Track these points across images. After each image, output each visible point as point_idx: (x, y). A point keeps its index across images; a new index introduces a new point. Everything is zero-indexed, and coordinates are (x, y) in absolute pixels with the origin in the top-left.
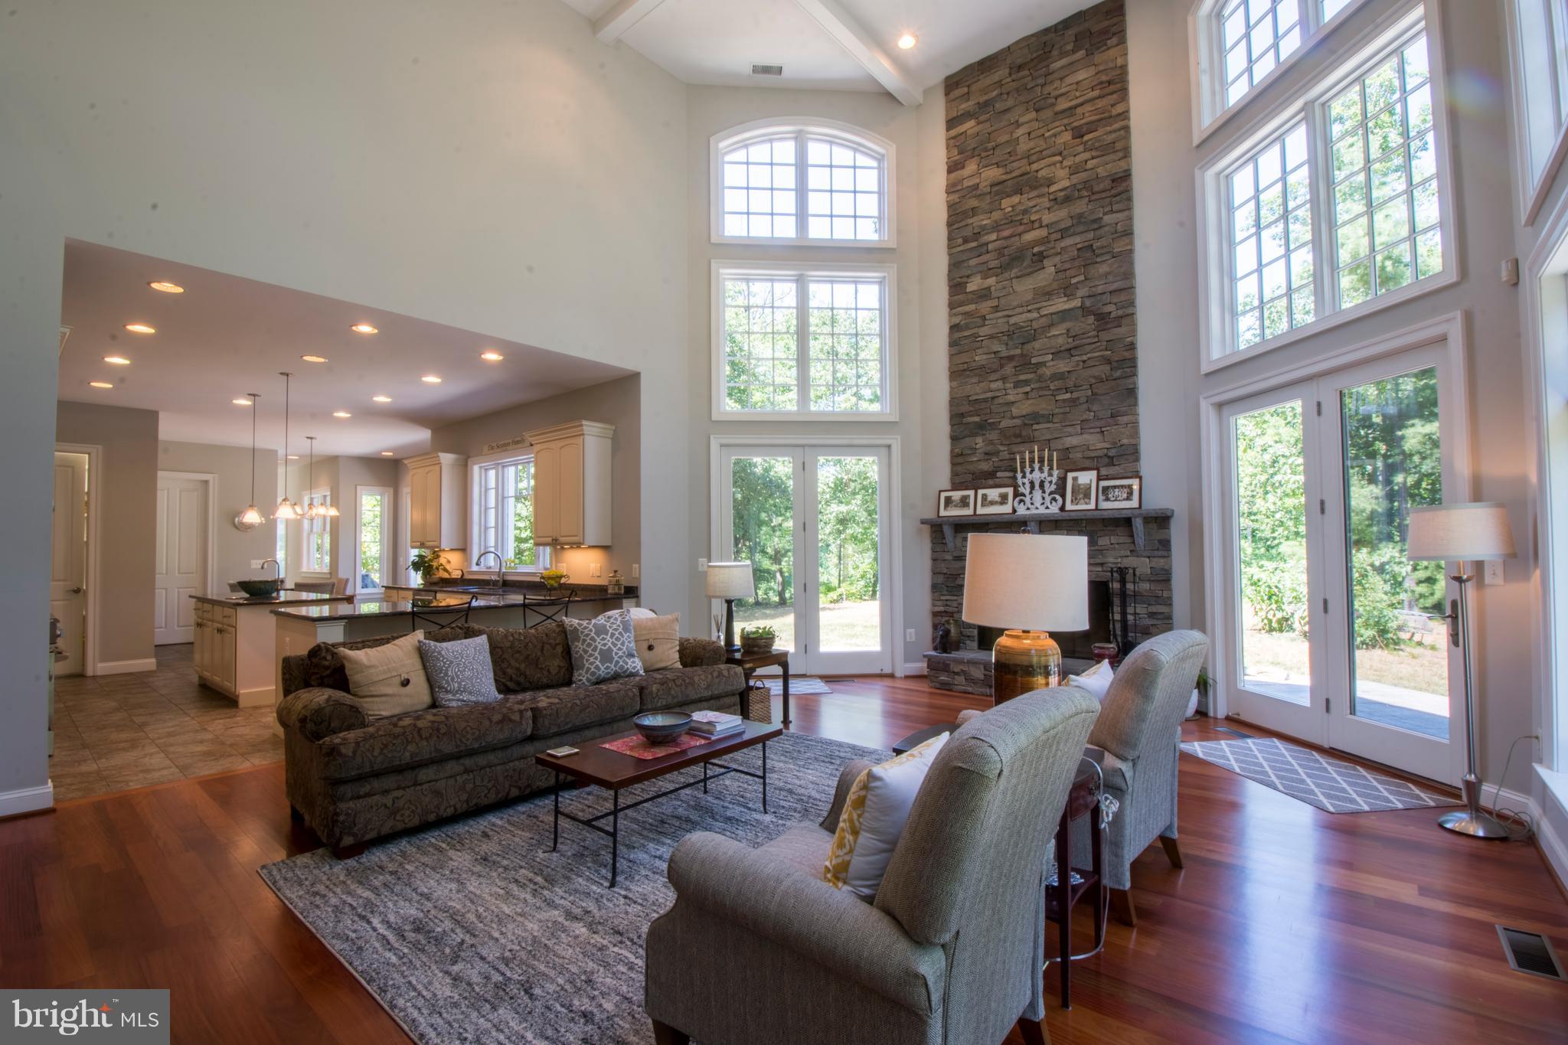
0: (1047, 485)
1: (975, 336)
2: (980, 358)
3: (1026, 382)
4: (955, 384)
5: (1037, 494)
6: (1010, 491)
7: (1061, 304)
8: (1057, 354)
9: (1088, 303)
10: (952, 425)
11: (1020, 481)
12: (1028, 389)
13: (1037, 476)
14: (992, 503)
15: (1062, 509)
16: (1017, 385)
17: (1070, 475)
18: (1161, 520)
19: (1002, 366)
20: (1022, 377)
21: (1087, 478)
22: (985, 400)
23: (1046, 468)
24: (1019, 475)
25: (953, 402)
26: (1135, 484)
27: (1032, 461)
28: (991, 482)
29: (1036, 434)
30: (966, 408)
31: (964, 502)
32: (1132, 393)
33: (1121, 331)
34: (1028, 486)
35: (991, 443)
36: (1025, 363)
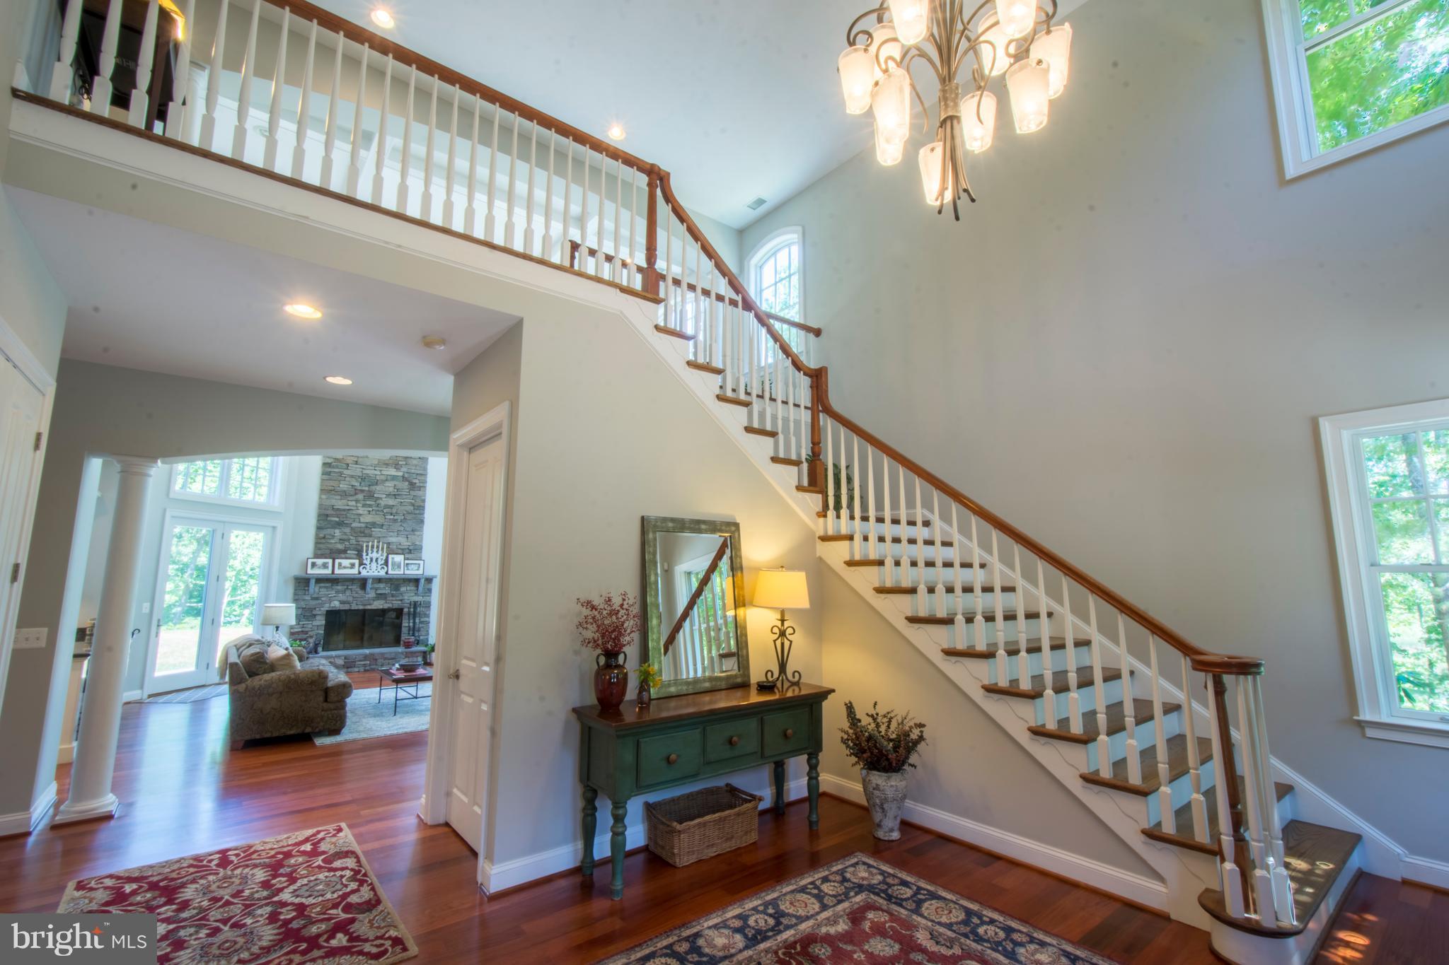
0: (379, 560)
1: (341, 474)
2: (343, 486)
3: (370, 506)
4: (324, 497)
5: (374, 564)
6: (357, 562)
7: (392, 472)
8: (388, 495)
9: (406, 475)
10: (318, 520)
11: (364, 557)
12: (371, 509)
13: (375, 555)
14: (345, 568)
15: (387, 573)
16: (364, 506)
17: (390, 556)
18: (429, 580)
19: (356, 494)
20: (368, 503)
21: (399, 558)
22: (344, 510)
23: (380, 552)
24: (364, 554)
25: (321, 506)
26: (421, 562)
27: (373, 547)
28: (343, 556)
29: (373, 533)
30: (329, 512)
31: (325, 566)
32: (422, 522)
33: (421, 493)
34: (369, 560)
35: (345, 534)
36: (370, 495)
